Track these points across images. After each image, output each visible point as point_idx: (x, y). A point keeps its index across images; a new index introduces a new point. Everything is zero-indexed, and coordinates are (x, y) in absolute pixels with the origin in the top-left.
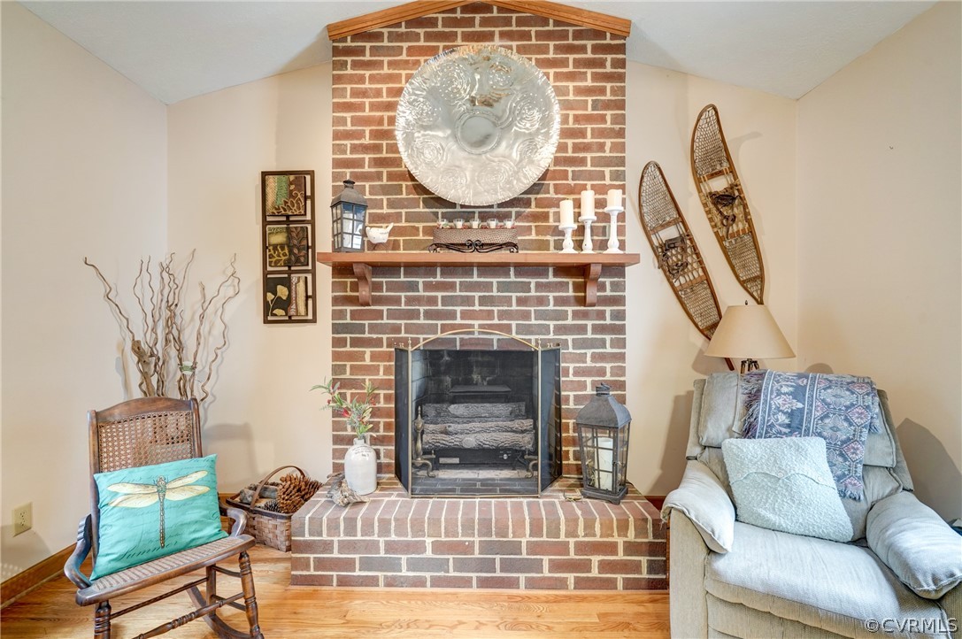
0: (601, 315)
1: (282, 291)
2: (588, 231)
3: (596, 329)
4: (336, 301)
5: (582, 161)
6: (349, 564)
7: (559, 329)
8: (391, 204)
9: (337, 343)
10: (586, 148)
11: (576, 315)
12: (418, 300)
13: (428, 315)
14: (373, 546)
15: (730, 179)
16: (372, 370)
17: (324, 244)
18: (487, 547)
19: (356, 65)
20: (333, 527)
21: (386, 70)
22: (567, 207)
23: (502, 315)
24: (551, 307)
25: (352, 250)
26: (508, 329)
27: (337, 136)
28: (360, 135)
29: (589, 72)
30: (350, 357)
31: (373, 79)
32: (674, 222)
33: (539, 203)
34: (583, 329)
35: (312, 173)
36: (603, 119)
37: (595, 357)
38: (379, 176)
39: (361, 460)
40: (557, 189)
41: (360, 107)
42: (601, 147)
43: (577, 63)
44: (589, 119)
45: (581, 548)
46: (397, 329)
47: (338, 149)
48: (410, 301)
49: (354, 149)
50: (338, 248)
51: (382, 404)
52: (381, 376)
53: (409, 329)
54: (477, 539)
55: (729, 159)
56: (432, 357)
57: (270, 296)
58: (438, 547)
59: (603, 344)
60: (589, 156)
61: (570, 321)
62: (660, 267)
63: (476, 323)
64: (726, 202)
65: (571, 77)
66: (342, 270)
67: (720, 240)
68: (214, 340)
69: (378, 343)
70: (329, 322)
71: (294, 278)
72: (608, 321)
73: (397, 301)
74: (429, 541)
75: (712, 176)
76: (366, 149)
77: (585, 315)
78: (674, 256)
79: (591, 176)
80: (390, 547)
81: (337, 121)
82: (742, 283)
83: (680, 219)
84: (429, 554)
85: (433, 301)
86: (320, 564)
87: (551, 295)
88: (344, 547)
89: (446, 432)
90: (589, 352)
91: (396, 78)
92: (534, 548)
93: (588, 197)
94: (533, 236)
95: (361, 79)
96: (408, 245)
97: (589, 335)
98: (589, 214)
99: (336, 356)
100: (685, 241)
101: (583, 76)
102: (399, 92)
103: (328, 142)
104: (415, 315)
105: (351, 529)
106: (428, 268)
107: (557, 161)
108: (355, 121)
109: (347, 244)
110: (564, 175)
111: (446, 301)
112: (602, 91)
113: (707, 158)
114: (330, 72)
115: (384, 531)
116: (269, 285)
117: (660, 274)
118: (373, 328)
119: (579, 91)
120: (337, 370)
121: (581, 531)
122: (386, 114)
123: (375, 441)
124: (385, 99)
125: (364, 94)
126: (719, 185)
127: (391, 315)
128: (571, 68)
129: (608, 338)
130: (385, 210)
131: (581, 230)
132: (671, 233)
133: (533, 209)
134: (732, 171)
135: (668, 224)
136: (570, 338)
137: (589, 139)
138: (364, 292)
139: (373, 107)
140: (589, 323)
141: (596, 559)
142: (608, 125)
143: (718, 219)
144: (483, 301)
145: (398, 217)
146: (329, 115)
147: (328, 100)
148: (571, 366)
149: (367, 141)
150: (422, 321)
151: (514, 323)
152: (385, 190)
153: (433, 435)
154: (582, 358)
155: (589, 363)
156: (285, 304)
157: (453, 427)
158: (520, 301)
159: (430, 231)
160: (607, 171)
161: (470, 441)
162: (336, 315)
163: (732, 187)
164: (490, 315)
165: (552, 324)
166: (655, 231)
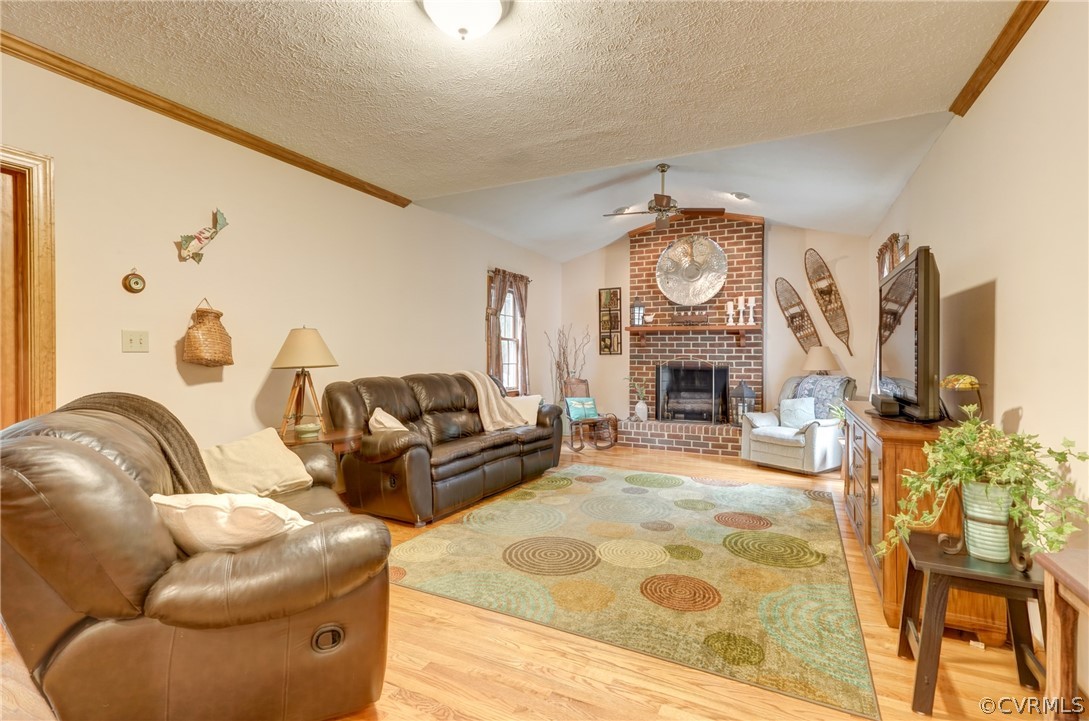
0: (749, 351)
1: (608, 341)
2: (741, 314)
3: (746, 358)
4: (631, 345)
5: (741, 282)
6: (638, 440)
7: (728, 358)
8: (654, 304)
9: (632, 363)
10: (743, 276)
11: (737, 351)
12: (666, 345)
13: (670, 351)
14: (646, 434)
15: (830, 281)
16: (646, 374)
17: (625, 322)
18: (687, 437)
19: (640, 246)
20: (632, 427)
21: (652, 248)
22: (730, 305)
23: (703, 351)
24: (725, 348)
25: (638, 326)
26: (705, 358)
27: (632, 276)
28: (642, 276)
29: (744, 241)
30: (637, 368)
31: (647, 252)
32: (798, 304)
33: (720, 302)
34: (740, 358)
35: (620, 289)
36: (751, 262)
37: (746, 370)
38: (649, 293)
39: (642, 408)
40: (728, 295)
41: (642, 264)
42: (750, 275)
43: (738, 238)
44: (744, 262)
45: (724, 440)
46: (657, 357)
47: (632, 282)
48: (662, 345)
49: (639, 282)
50: (633, 325)
51: (650, 389)
52: (650, 377)
53: (662, 357)
54: (684, 434)
55: (828, 271)
56: (675, 371)
57: (603, 343)
58: (669, 436)
59: (750, 364)
60: (744, 279)
61: (734, 354)
62: (789, 326)
63: (691, 355)
64: (827, 294)
65: (735, 244)
66: (633, 334)
67: (824, 313)
68: (580, 362)
69: (649, 363)
70: (628, 354)
71: (613, 334)
72: (753, 354)
73: (657, 345)
74: (666, 434)
75: (819, 280)
76: (643, 281)
77: (741, 351)
78: (797, 322)
79: (744, 288)
80: (652, 435)
81: (632, 270)
82: (836, 334)
83: (801, 303)
84: (666, 438)
85: (672, 345)
86: (627, 439)
87: (725, 343)
88: (636, 434)
89: (678, 403)
90: (743, 368)
91: (656, 251)
92: (705, 439)
93: (741, 299)
94: (717, 316)
95: (642, 252)
96: (662, 322)
97: (743, 360)
98: (741, 307)
99: (631, 368)
100: (803, 314)
101: (741, 243)
102: (658, 256)
103: (628, 279)
104: (665, 351)
105: (638, 428)
106: (671, 333)
107: (729, 282)
108: (639, 270)
109: (636, 323)
110: (732, 289)
111: (678, 345)
112: (750, 249)
113: (815, 272)
114: (629, 250)
115: (650, 429)
116: (602, 339)
117: (789, 330)
118: (647, 357)
119: (739, 250)
120: (632, 374)
121: (724, 433)
122: (652, 266)
123: (648, 404)
124: (652, 260)
125: (643, 258)
126: (823, 284)
127: (654, 351)
128: (735, 240)
129: (752, 362)
130: (652, 307)
131: (738, 313)
132: (796, 310)
133: (717, 304)
134: (830, 276)
135: (794, 306)
136: (734, 362)
137: (744, 272)
138: (643, 342)
139: (647, 264)
140: (743, 355)
141: (730, 444)
142: (753, 264)
143: (821, 302)
144: (694, 345)
145: (657, 310)
146: (628, 268)
147: (629, 262)
148: (735, 374)
149: (644, 278)
150: (667, 354)
151: (708, 355)
152: (652, 298)
153: (673, 404)
154: (740, 371)
155: (743, 373)
156: (609, 347)
157: (681, 401)
158: (711, 345)
159: (670, 315)
160: (753, 286)
161: (688, 407)
162: (631, 351)
163: (830, 285)
164: (697, 351)
165: (725, 355)
166: (787, 309)
